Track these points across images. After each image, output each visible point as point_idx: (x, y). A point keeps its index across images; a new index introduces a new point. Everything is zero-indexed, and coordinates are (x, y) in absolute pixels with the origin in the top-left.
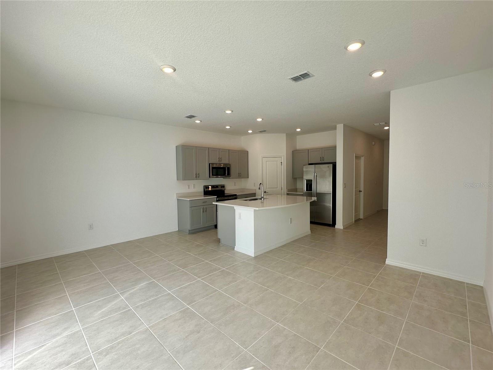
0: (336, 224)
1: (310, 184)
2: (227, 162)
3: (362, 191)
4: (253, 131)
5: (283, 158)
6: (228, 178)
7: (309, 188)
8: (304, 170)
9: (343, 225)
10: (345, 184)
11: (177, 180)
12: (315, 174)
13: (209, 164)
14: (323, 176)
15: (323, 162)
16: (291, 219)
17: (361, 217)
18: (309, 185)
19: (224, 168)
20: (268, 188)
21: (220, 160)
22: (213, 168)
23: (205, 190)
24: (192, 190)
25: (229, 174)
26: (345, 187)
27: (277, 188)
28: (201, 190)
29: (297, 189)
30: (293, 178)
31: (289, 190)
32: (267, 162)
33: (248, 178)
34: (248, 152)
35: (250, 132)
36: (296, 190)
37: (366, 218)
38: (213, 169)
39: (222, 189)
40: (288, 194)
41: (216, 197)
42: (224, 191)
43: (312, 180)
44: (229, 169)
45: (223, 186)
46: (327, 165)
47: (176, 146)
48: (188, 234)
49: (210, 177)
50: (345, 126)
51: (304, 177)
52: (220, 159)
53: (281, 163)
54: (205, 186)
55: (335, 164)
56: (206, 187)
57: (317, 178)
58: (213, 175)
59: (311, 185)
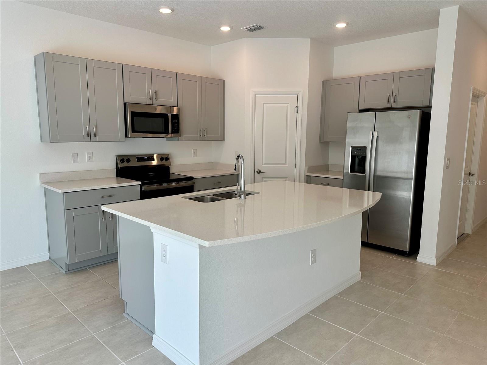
0: (419, 254)
1: (360, 157)
2: (171, 101)
3: (474, 175)
4: (232, 28)
5: (300, 95)
6: (177, 138)
7: (359, 165)
8: (349, 125)
9: (436, 257)
10: (448, 159)
11: (41, 141)
12: (376, 133)
13: (125, 105)
14: (394, 139)
15: (394, 106)
16: (314, 252)
17: (468, 230)
18: (359, 160)
19: (164, 116)
20: (265, 164)
21: (154, 97)
22: (134, 114)
23: (120, 165)
24: (84, 165)
25: (176, 130)
26: (448, 167)
27: (285, 164)
28: (111, 165)
29: (328, 165)
30: (320, 142)
31: (311, 169)
32: (264, 105)
33: (224, 139)
34: (224, 81)
35: (225, 29)
36: (326, 168)
37: (476, 232)
38: (135, 118)
39: (164, 162)
40: (309, 180)
41: (140, 183)
42: (168, 168)
43: (365, 148)
44: (176, 117)
45: (165, 158)
46: (406, 112)
47: (35, 57)
48: (64, 272)
49: (126, 135)
50: (462, 11)
51: (347, 140)
52: (153, 94)
53: (297, 107)
54: (118, 156)
55: (426, 110)
56: (121, 159)
57: (380, 142)
58: (133, 131)
59: (363, 159)
